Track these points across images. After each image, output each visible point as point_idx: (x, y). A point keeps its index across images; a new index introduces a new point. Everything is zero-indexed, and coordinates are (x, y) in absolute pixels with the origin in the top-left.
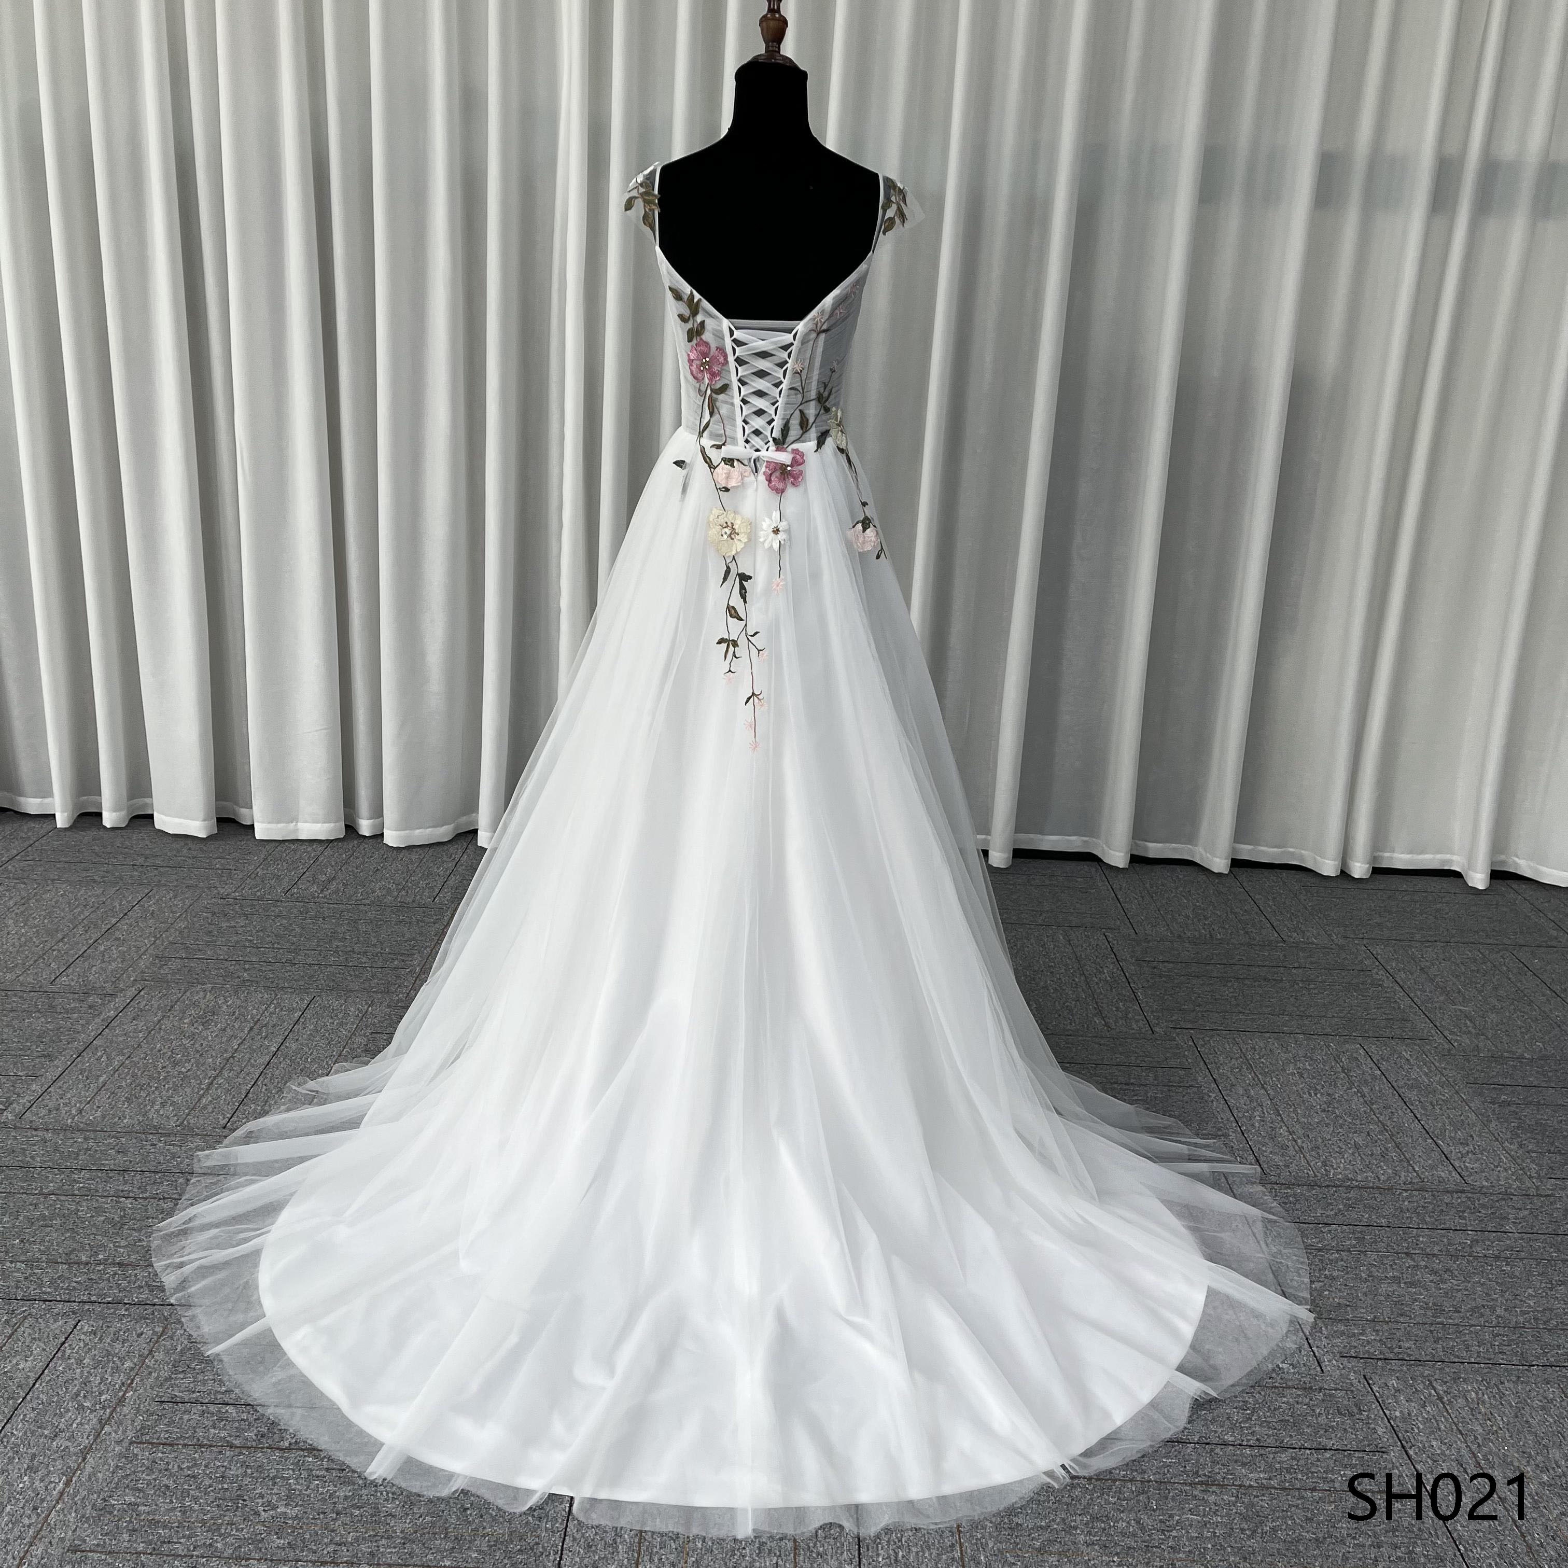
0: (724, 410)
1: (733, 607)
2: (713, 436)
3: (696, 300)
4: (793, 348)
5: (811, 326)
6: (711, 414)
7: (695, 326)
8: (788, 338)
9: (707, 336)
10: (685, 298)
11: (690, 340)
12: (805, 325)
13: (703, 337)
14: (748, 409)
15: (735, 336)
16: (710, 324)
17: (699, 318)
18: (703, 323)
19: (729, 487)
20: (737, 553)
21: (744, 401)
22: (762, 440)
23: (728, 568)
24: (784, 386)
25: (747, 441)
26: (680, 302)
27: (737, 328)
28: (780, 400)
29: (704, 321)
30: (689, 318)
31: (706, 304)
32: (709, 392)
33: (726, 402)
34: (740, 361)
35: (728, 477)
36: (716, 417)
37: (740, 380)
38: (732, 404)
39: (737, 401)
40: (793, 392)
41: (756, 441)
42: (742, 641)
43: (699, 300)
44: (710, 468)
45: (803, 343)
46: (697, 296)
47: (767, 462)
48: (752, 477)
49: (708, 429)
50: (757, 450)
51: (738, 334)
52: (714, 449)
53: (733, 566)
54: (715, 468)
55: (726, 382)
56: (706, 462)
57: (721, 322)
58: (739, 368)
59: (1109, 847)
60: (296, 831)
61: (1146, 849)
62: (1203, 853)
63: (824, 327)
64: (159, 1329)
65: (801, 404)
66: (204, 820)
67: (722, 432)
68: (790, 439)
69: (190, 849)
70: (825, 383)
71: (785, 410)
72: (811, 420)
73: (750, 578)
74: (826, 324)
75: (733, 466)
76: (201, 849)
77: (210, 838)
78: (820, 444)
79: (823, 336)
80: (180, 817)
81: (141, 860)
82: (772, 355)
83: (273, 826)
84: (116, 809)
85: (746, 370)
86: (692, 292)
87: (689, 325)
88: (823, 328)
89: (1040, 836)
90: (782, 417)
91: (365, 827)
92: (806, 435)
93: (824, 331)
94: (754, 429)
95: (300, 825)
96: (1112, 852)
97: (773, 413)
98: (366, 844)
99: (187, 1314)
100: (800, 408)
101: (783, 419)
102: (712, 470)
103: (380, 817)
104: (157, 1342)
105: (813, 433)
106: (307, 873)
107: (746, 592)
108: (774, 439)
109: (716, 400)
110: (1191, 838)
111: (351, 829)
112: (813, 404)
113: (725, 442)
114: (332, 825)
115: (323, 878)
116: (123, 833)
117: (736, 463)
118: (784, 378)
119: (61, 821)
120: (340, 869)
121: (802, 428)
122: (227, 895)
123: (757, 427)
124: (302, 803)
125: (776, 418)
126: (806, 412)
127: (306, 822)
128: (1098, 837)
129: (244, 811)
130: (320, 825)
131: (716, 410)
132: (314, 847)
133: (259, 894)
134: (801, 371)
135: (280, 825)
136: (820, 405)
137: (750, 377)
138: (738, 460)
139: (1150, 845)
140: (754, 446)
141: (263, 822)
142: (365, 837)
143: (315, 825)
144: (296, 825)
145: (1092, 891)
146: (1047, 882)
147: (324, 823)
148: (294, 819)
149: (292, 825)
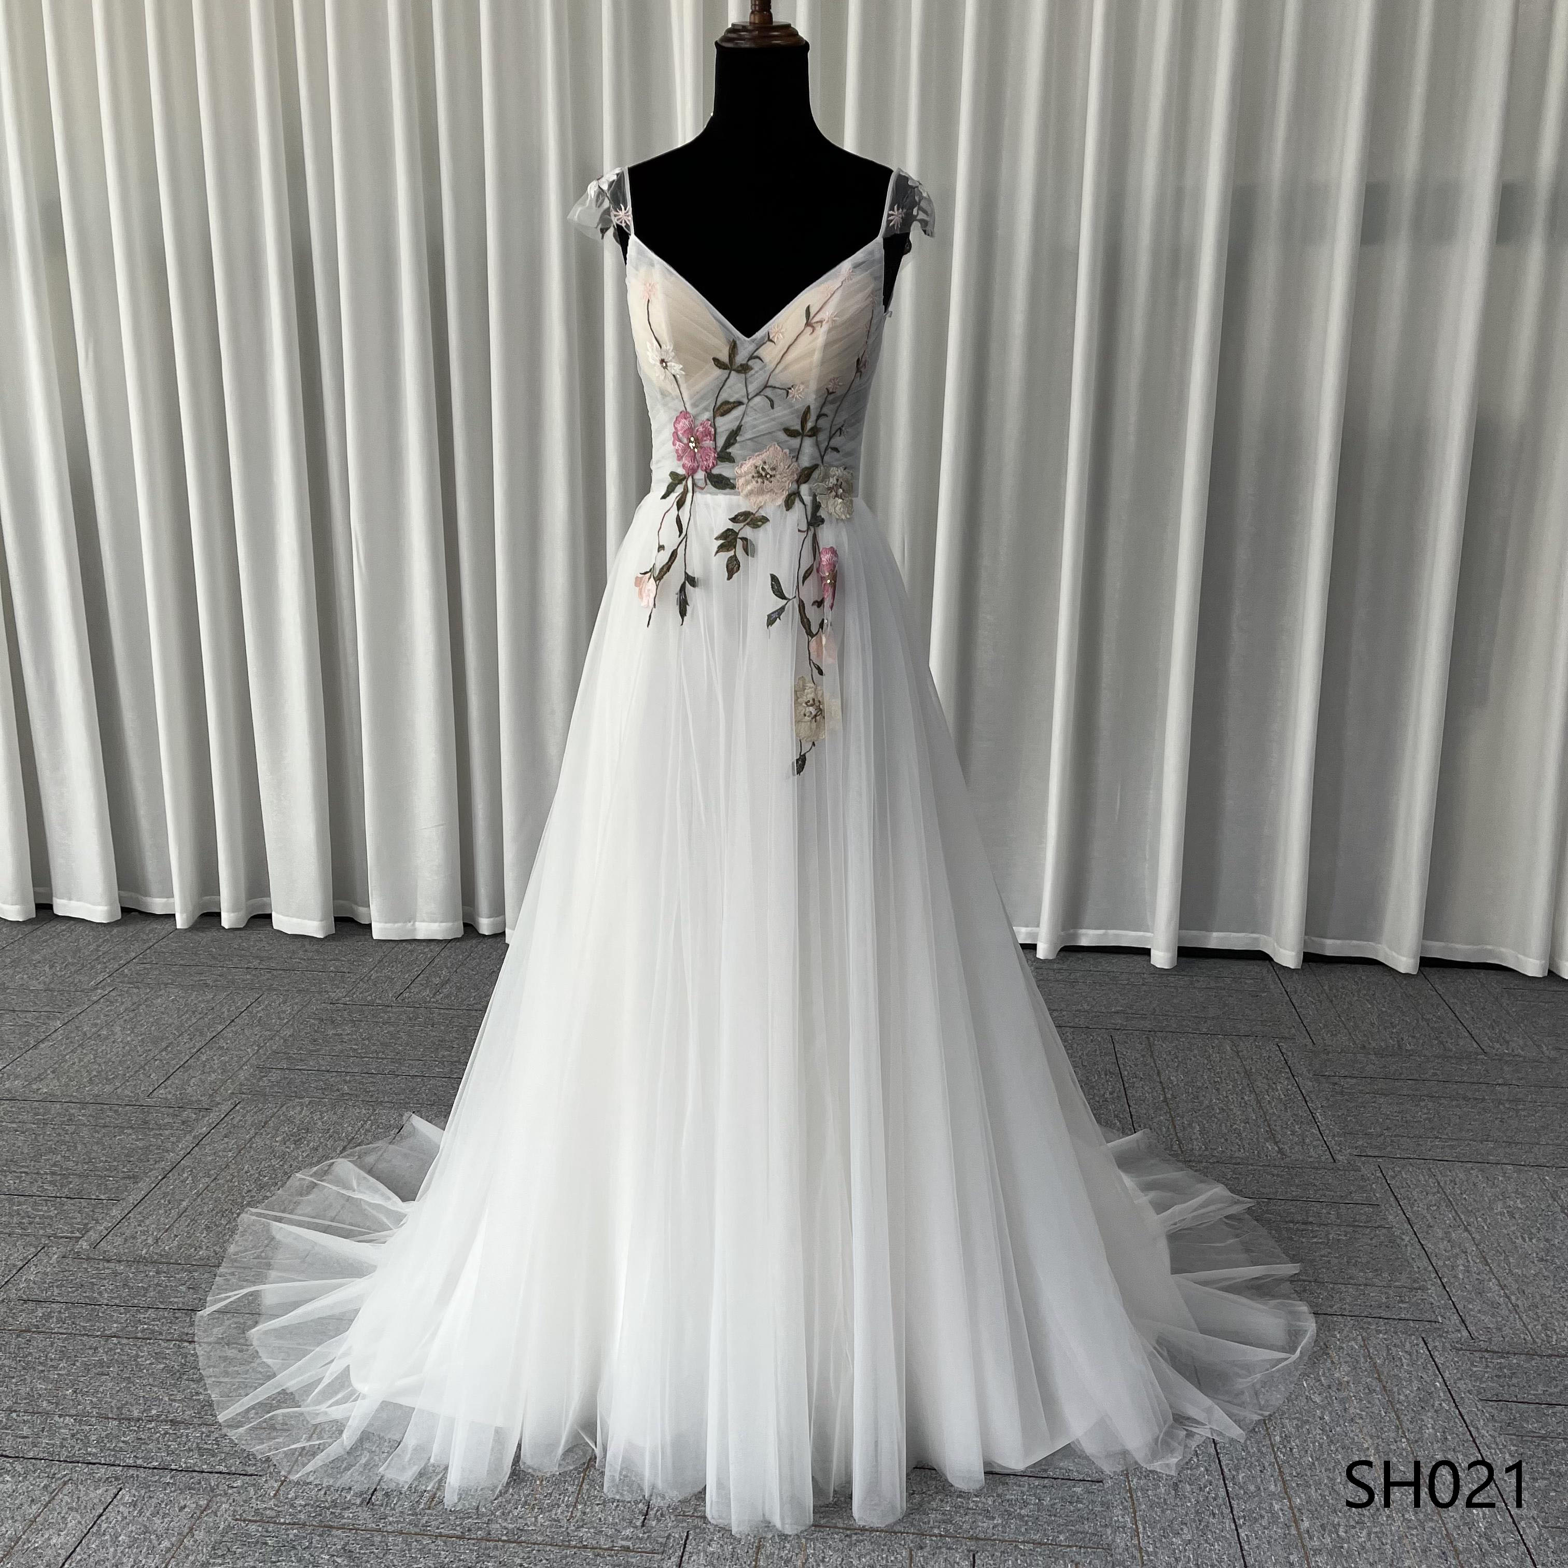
59: (1278, 944)
60: (414, 930)
61: (1323, 946)
62: (1388, 951)
64: (203, 1503)
66: (321, 921)
69: (306, 951)
76: (317, 951)
77: (328, 938)
80: (298, 917)
81: (256, 963)
83: (389, 925)
84: (235, 908)
91: (485, 925)
95: (418, 924)
96: (1282, 950)
98: (486, 943)
99: (235, 1485)
103: (500, 915)
104: (199, 1518)
106: (421, 976)
110: (1373, 936)
111: (470, 928)
114: (450, 924)
115: (437, 981)
116: (242, 933)
119: (181, 922)
120: (456, 971)
122: (338, 1000)
124: (421, 901)
127: (424, 921)
128: (1267, 932)
129: (362, 910)
130: (437, 924)
132: (432, 947)
133: (369, 998)
135: (396, 925)
139: (1327, 942)
141: (380, 922)
142: (484, 936)
143: (432, 924)
144: (413, 925)
145: (1264, 995)
146: (1213, 984)
147: (442, 922)
148: (412, 918)
149: (410, 924)
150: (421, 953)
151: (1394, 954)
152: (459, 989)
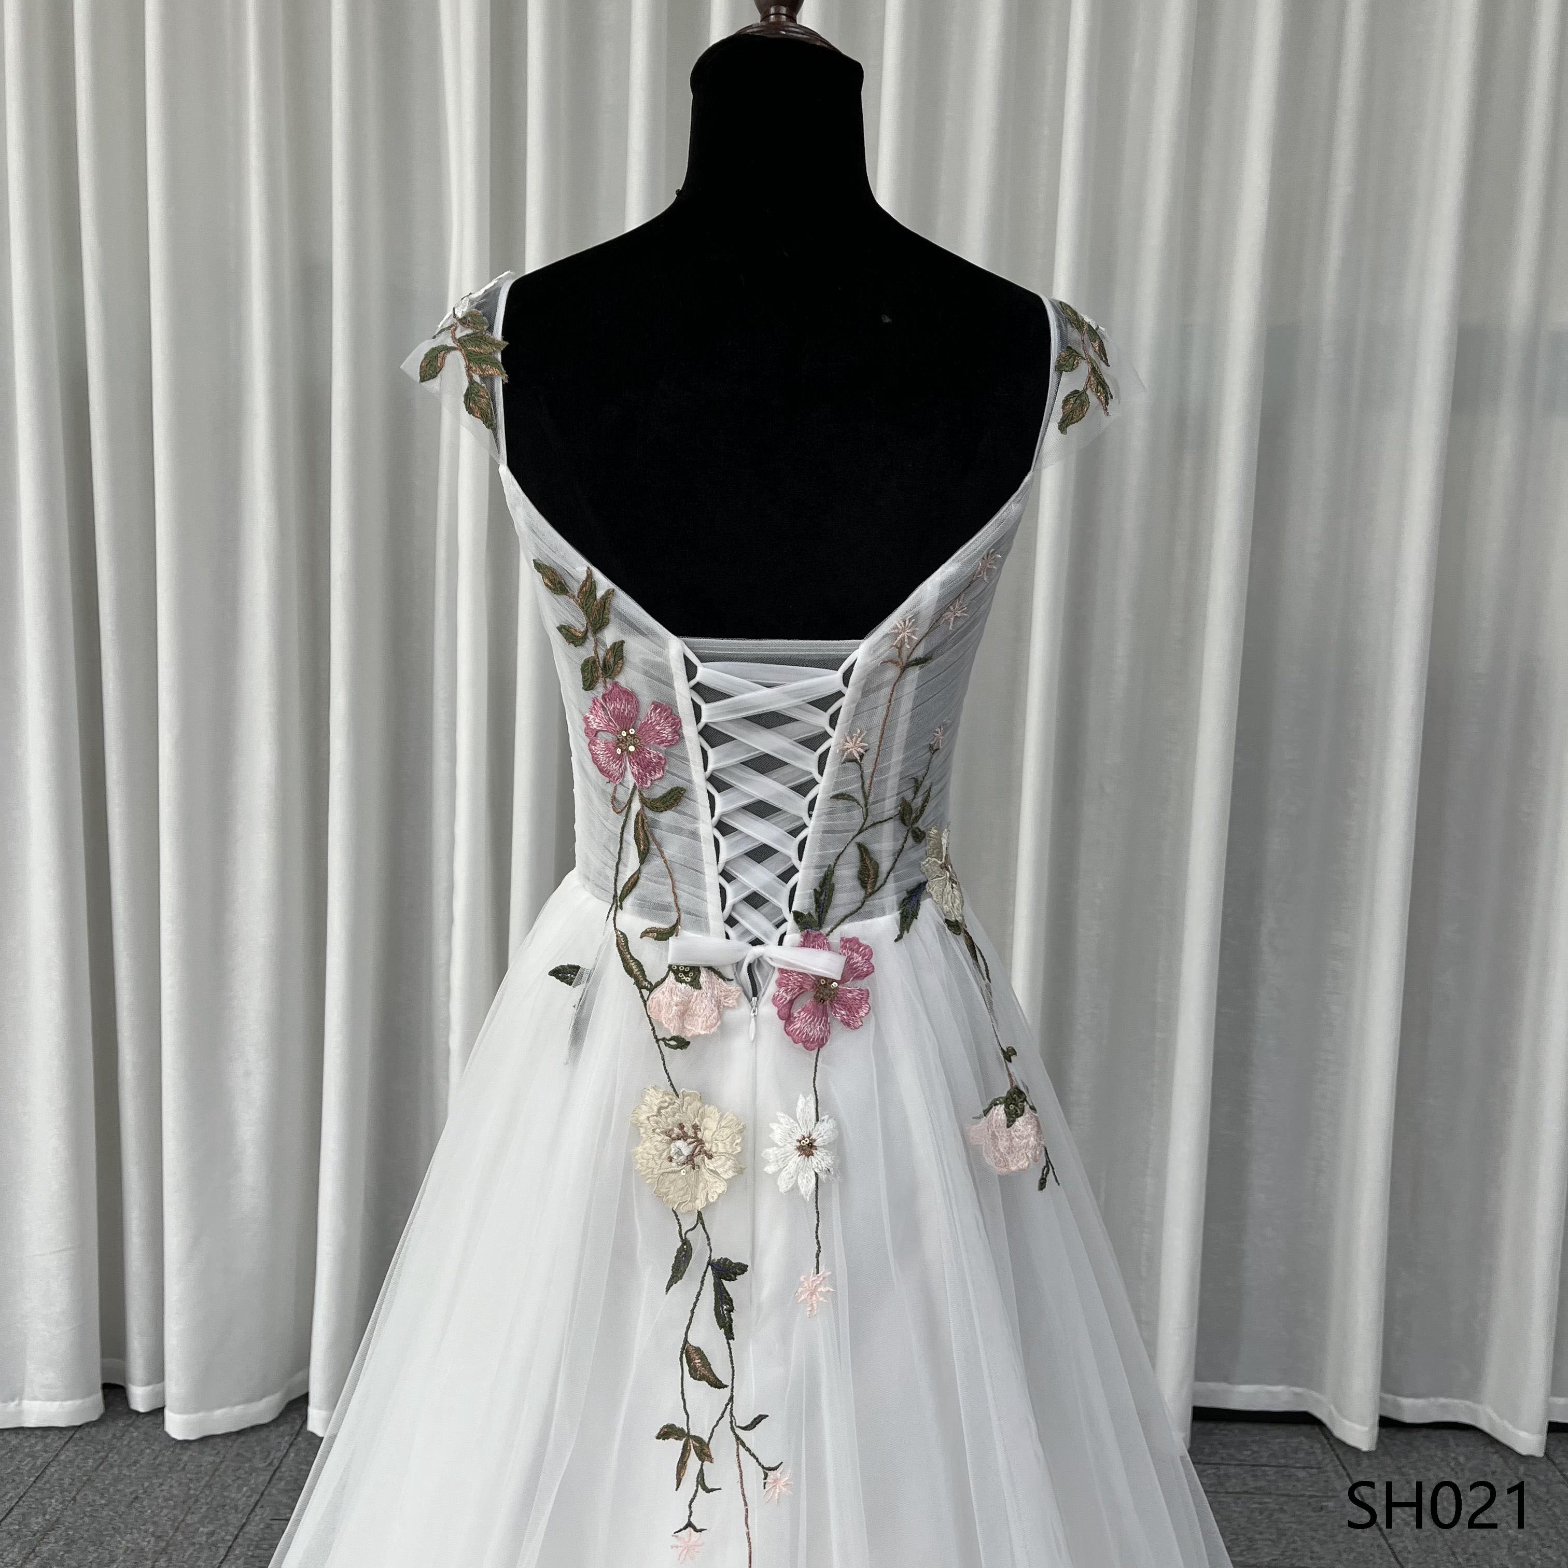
0: (673, 847)
1: (698, 1350)
2: (649, 907)
3: (600, 593)
4: (843, 702)
5: (886, 651)
6: (644, 856)
7: (601, 654)
8: (831, 680)
9: (630, 678)
10: (575, 587)
11: (589, 685)
12: (874, 649)
13: (622, 680)
14: (732, 846)
15: (698, 678)
16: (636, 648)
17: (610, 636)
18: (618, 649)
19: (687, 1036)
20: (709, 1205)
21: (723, 828)
22: (768, 917)
23: (685, 1242)
24: (821, 790)
25: (731, 921)
26: (563, 599)
27: (703, 659)
28: (812, 824)
29: (622, 642)
30: (585, 637)
31: (625, 603)
32: (636, 806)
33: (678, 830)
34: (711, 736)
35: (685, 1012)
36: (655, 863)
37: (712, 779)
38: (694, 835)
39: (706, 828)
40: (840, 803)
41: (754, 921)
42: (723, 1446)
43: (609, 594)
44: (640, 988)
45: (867, 690)
46: (604, 583)
47: (782, 971)
48: (745, 1009)
49: (635, 892)
50: (756, 942)
51: (704, 673)
52: (649, 941)
53: (697, 1239)
54: (651, 989)
55: (679, 783)
56: (629, 972)
57: (664, 645)
58: (711, 752)
59: (1340, 1411)
60: (19, 1413)
61: (1398, 1407)
62: (1494, 1416)
63: (919, 653)
65: (860, 831)
67: (670, 899)
68: (835, 913)
70: (916, 780)
71: (823, 847)
72: (885, 866)
73: (743, 1269)
74: (922, 645)
75: (696, 984)
78: (908, 916)
79: (914, 674)
82: (792, 720)
85: (727, 756)
86: (590, 575)
87: (587, 651)
88: (914, 656)
89: (1224, 1386)
90: (815, 861)
91: (139, 1392)
92: (874, 901)
93: (919, 662)
94: (746, 893)
95: (26, 1404)
96: (1347, 1423)
97: (793, 853)
98: (137, 1428)
100: (859, 839)
101: (819, 867)
102: (645, 993)
103: (159, 1382)
105: (890, 896)
106: (15, 1512)
107: (731, 1310)
108: (798, 916)
109: (655, 824)
110: (1471, 1390)
111: (115, 1394)
112: (888, 828)
113: (678, 922)
114: (78, 1402)
115: (36, 1523)
117: (704, 977)
118: (821, 773)
120: (74, 1499)
121: (864, 884)
123: (755, 887)
124: (31, 1367)
125: (801, 866)
126: (874, 847)
127: (35, 1399)
128: (1320, 1388)
130: (57, 1404)
131: (654, 847)
132: (48, 1441)
134: (862, 756)
136: (905, 829)
137: (734, 770)
138: (710, 968)
139: (1406, 1402)
140: (747, 932)
142: (138, 1413)
143: (48, 1403)
144: (19, 1404)
145: (1331, 1504)
146: (1252, 1484)
147: (66, 1400)
148: (16, 1395)
149: (12, 1405)
150: (27, 1455)
151: (1506, 1423)
152: (70, 1542)
